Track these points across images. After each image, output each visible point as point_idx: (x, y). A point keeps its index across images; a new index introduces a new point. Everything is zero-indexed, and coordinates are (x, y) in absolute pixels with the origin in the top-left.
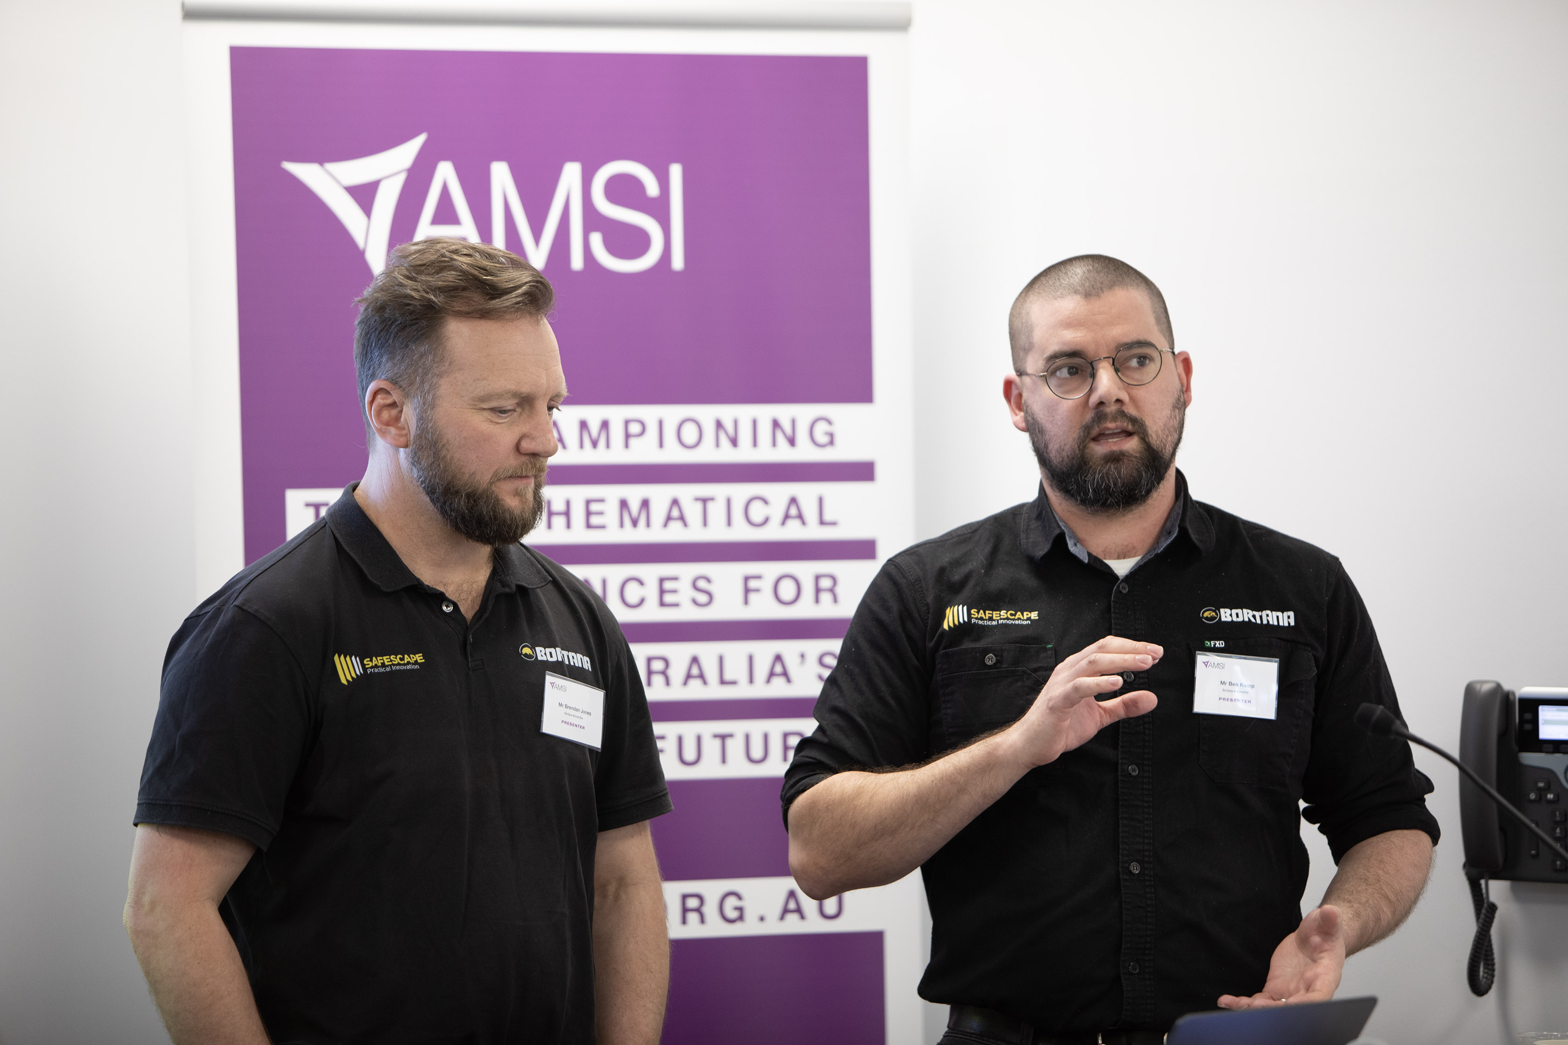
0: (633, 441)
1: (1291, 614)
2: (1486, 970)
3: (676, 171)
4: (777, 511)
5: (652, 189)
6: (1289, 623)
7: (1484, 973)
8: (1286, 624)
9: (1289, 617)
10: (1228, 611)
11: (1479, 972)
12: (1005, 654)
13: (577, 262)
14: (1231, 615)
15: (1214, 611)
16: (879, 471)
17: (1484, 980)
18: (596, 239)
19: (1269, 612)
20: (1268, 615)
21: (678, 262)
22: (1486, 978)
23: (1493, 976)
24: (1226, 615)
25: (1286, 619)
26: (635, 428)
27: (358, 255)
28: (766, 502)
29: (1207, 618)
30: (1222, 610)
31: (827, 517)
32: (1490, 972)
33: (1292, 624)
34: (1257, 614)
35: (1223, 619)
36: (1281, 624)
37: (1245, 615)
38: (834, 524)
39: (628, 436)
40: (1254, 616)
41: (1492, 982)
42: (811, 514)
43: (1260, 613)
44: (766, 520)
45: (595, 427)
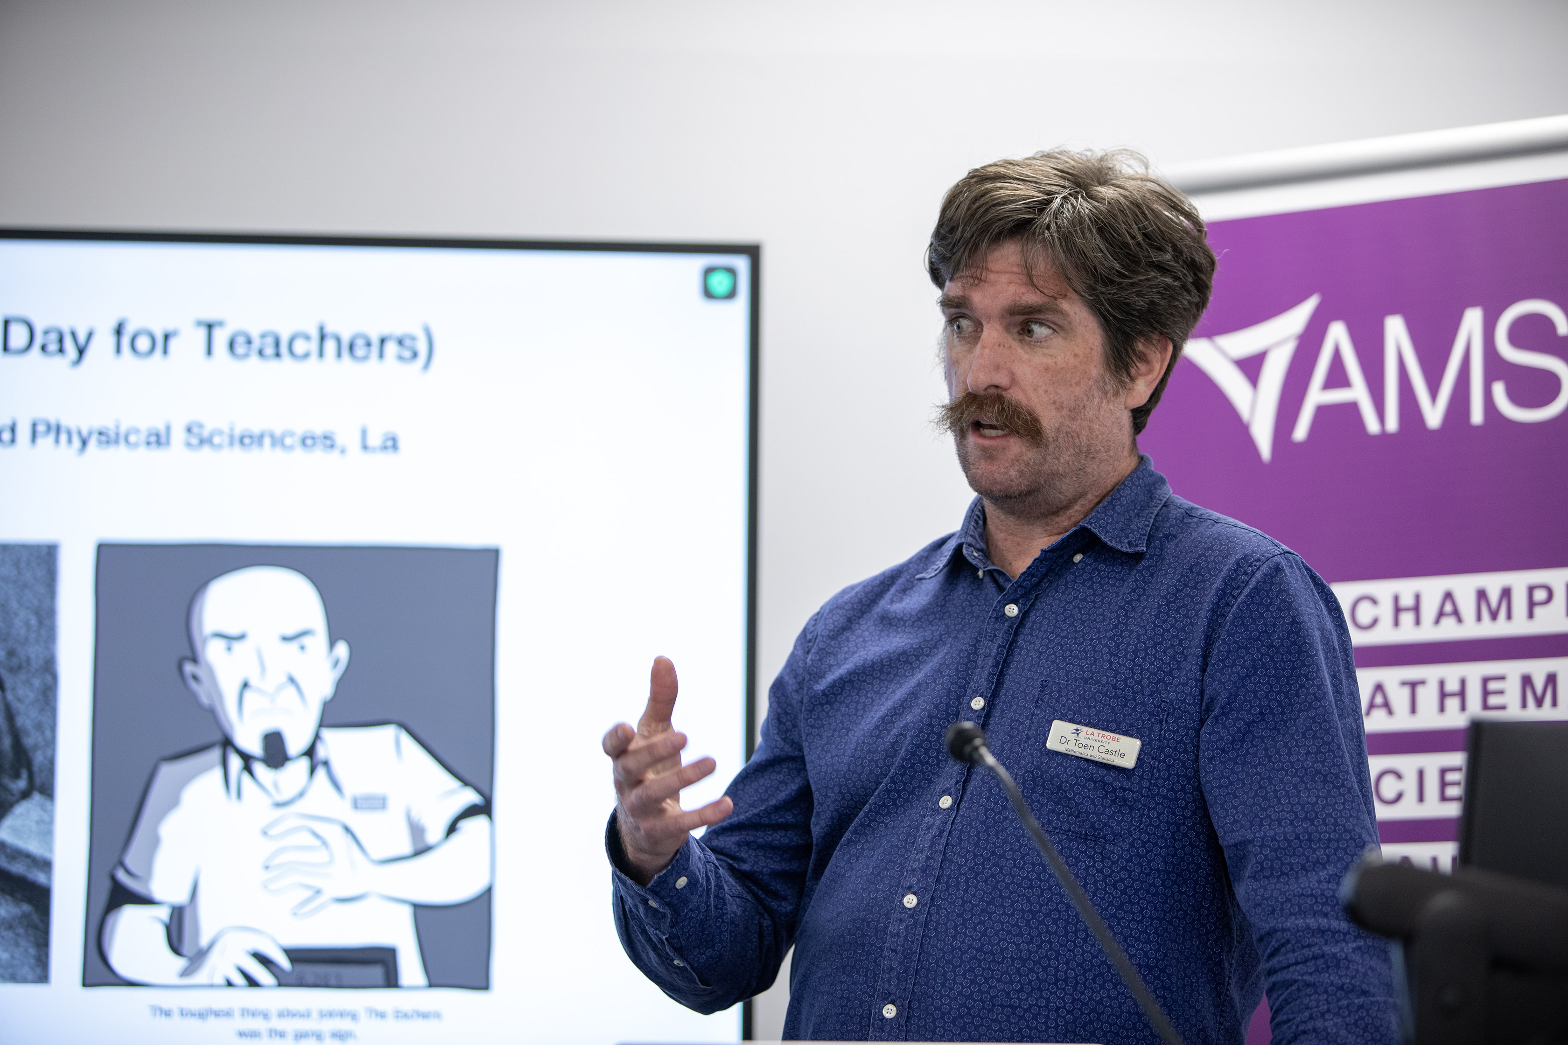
0: (1538, 611)
5: (1562, 326)
13: (1477, 416)
18: (1499, 390)
26: (1540, 595)
39: (1532, 605)
45: (1494, 596)
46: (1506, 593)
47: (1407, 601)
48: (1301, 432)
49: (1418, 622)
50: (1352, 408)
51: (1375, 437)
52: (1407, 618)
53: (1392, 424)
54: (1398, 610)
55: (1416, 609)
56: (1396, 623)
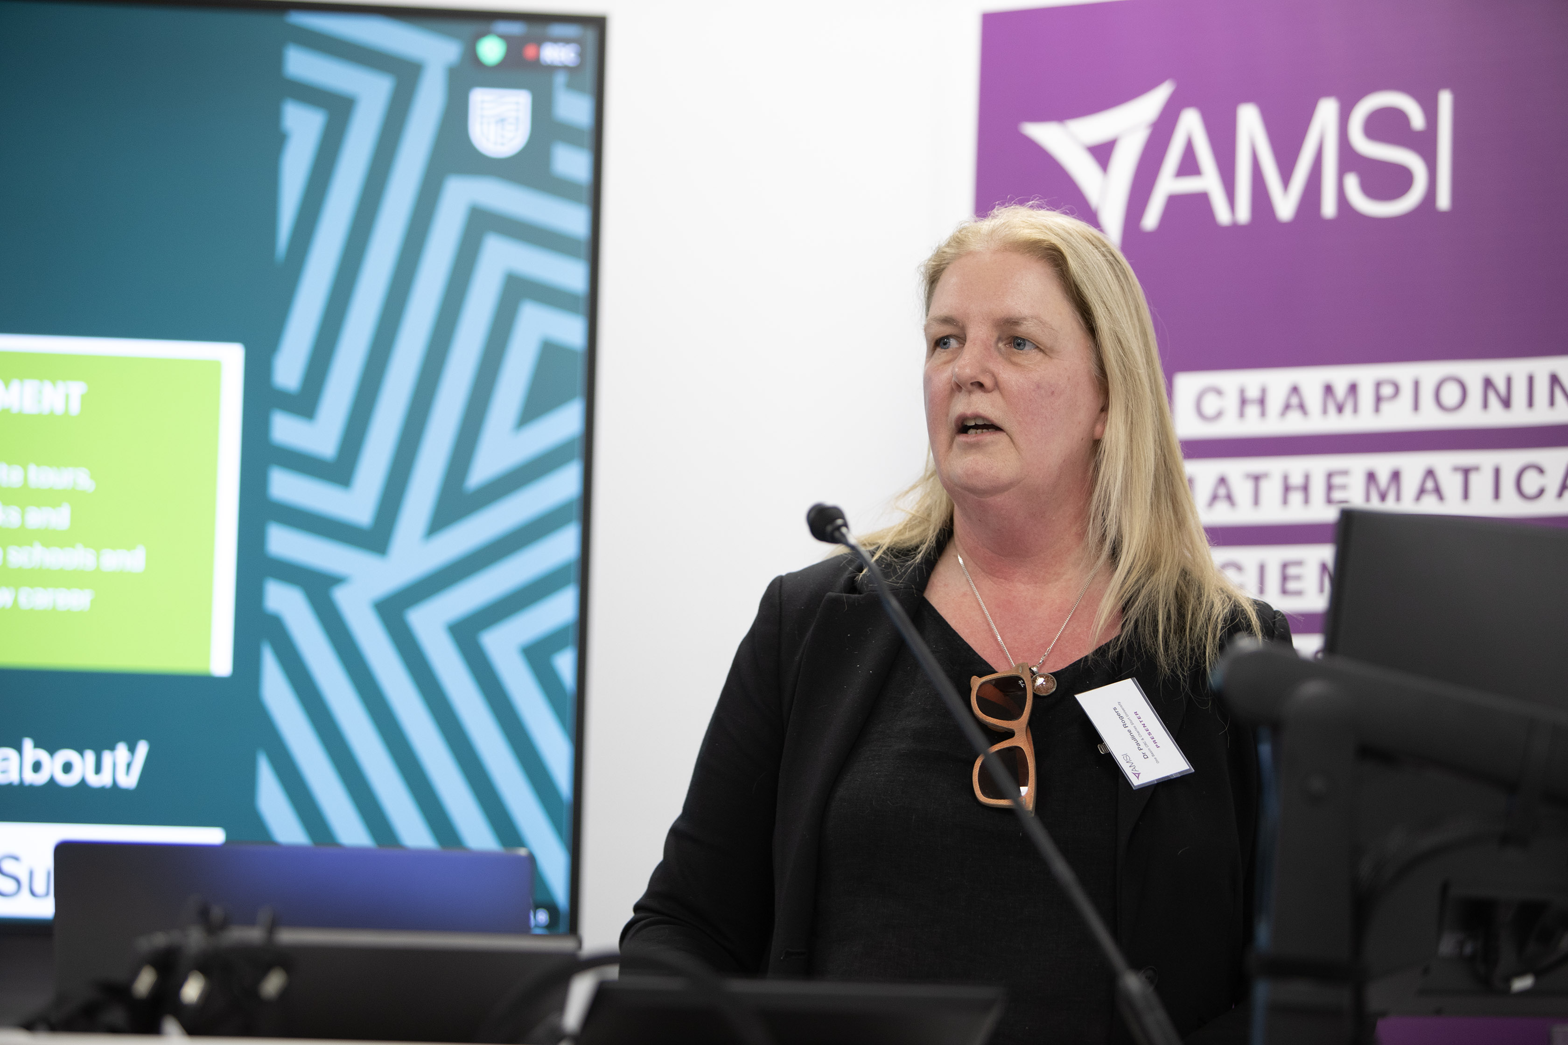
0: (1385, 407)
3: (1445, 100)
4: (1553, 480)
5: (1417, 120)
13: (1329, 208)
18: (1352, 183)
21: (1444, 201)
26: (1387, 391)
39: (1378, 399)
45: (1341, 391)
46: (1353, 388)
47: (1253, 393)
48: (1151, 219)
49: (1263, 414)
50: (1203, 197)
51: (1225, 227)
52: (1253, 411)
53: (1243, 214)
54: (1244, 402)
55: (1262, 402)
56: (1242, 414)
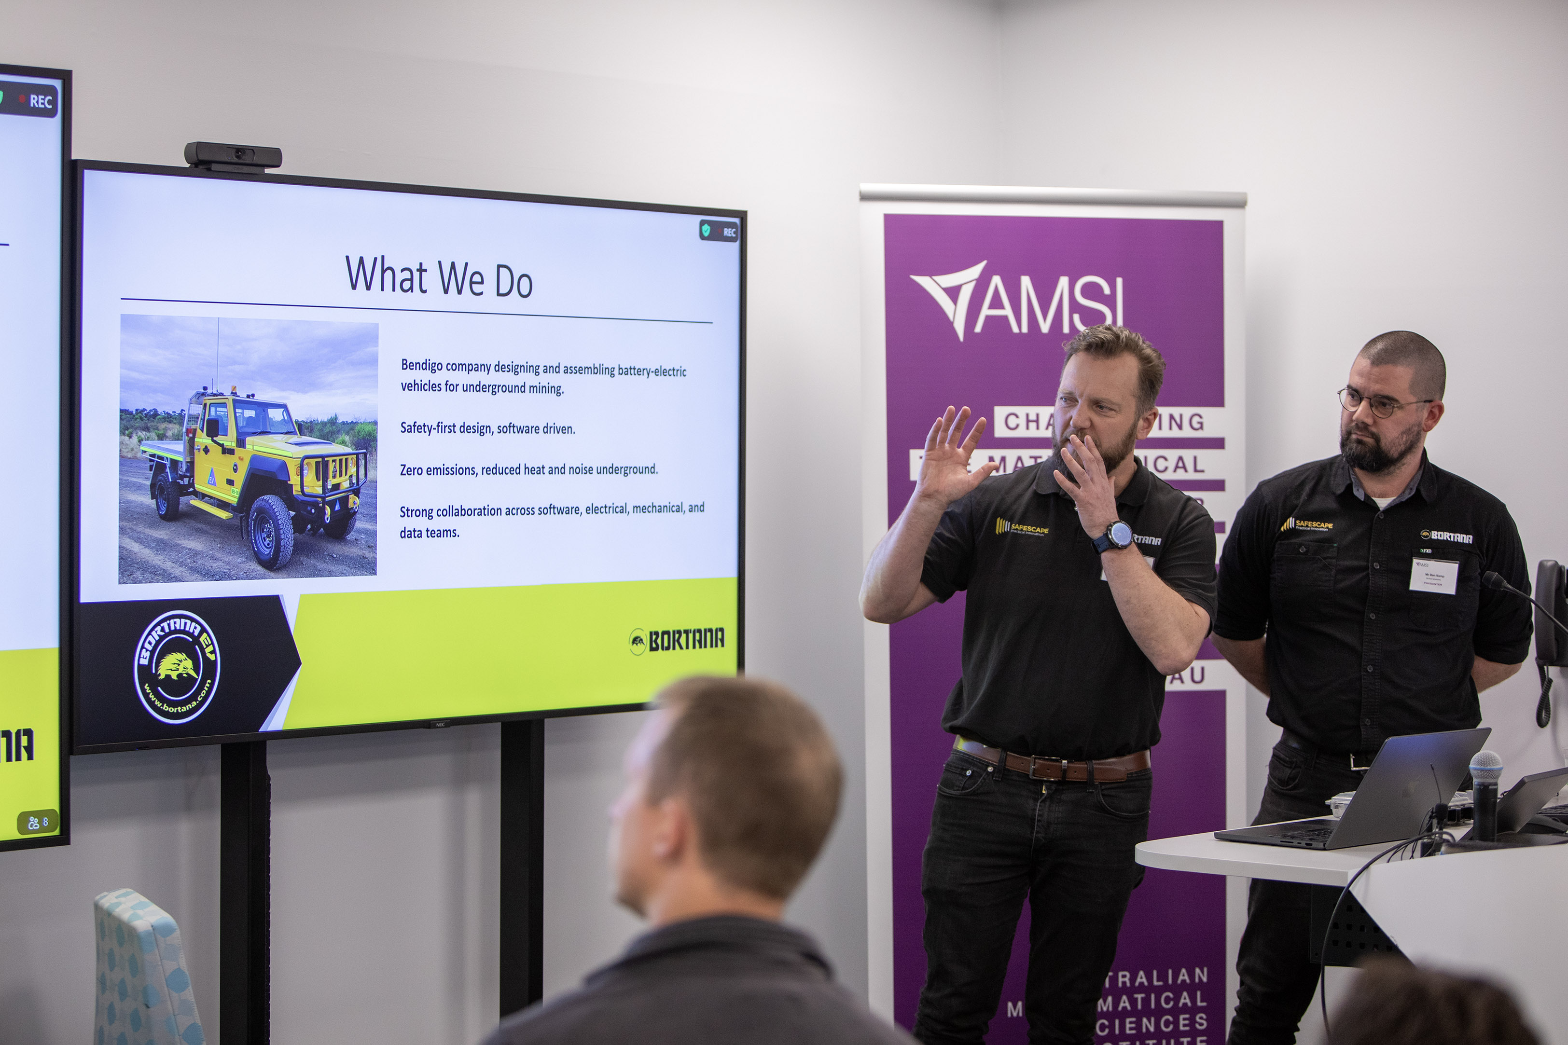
1: (1471, 537)
2: (1546, 714)
3: (1119, 281)
4: (1171, 464)
5: (1107, 290)
6: (1469, 542)
7: (1545, 715)
8: (1467, 542)
9: (1469, 538)
10: (1436, 532)
11: (1542, 715)
12: (1311, 547)
13: (1066, 329)
14: (1437, 535)
15: (1429, 532)
16: (1227, 443)
17: (1545, 719)
18: (1076, 317)
19: (1459, 535)
20: (1458, 537)
21: (1120, 328)
22: (1546, 719)
23: (1549, 717)
24: (1435, 535)
25: (1467, 539)
27: (950, 324)
28: (1166, 459)
29: (1424, 536)
30: (1433, 532)
31: (1198, 468)
32: (1548, 715)
33: (1471, 542)
34: (1452, 535)
35: (1433, 537)
36: (1464, 542)
37: (1445, 536)
38: (1202, 471)
40: (1450, 537)
41: (1549, 720)
42: (1190, 465)
43: (1454, 534)
44: (1166, 468)
47: (1032, 417)
48: (978, 329)
49: (1038, 428)
50: (1005, 318)
51: (1016, 334)
52: (1033, 425)
53: (1025, 329)
54: (1028, 421)
55: (1037, 421)
56: (1028, 428)
